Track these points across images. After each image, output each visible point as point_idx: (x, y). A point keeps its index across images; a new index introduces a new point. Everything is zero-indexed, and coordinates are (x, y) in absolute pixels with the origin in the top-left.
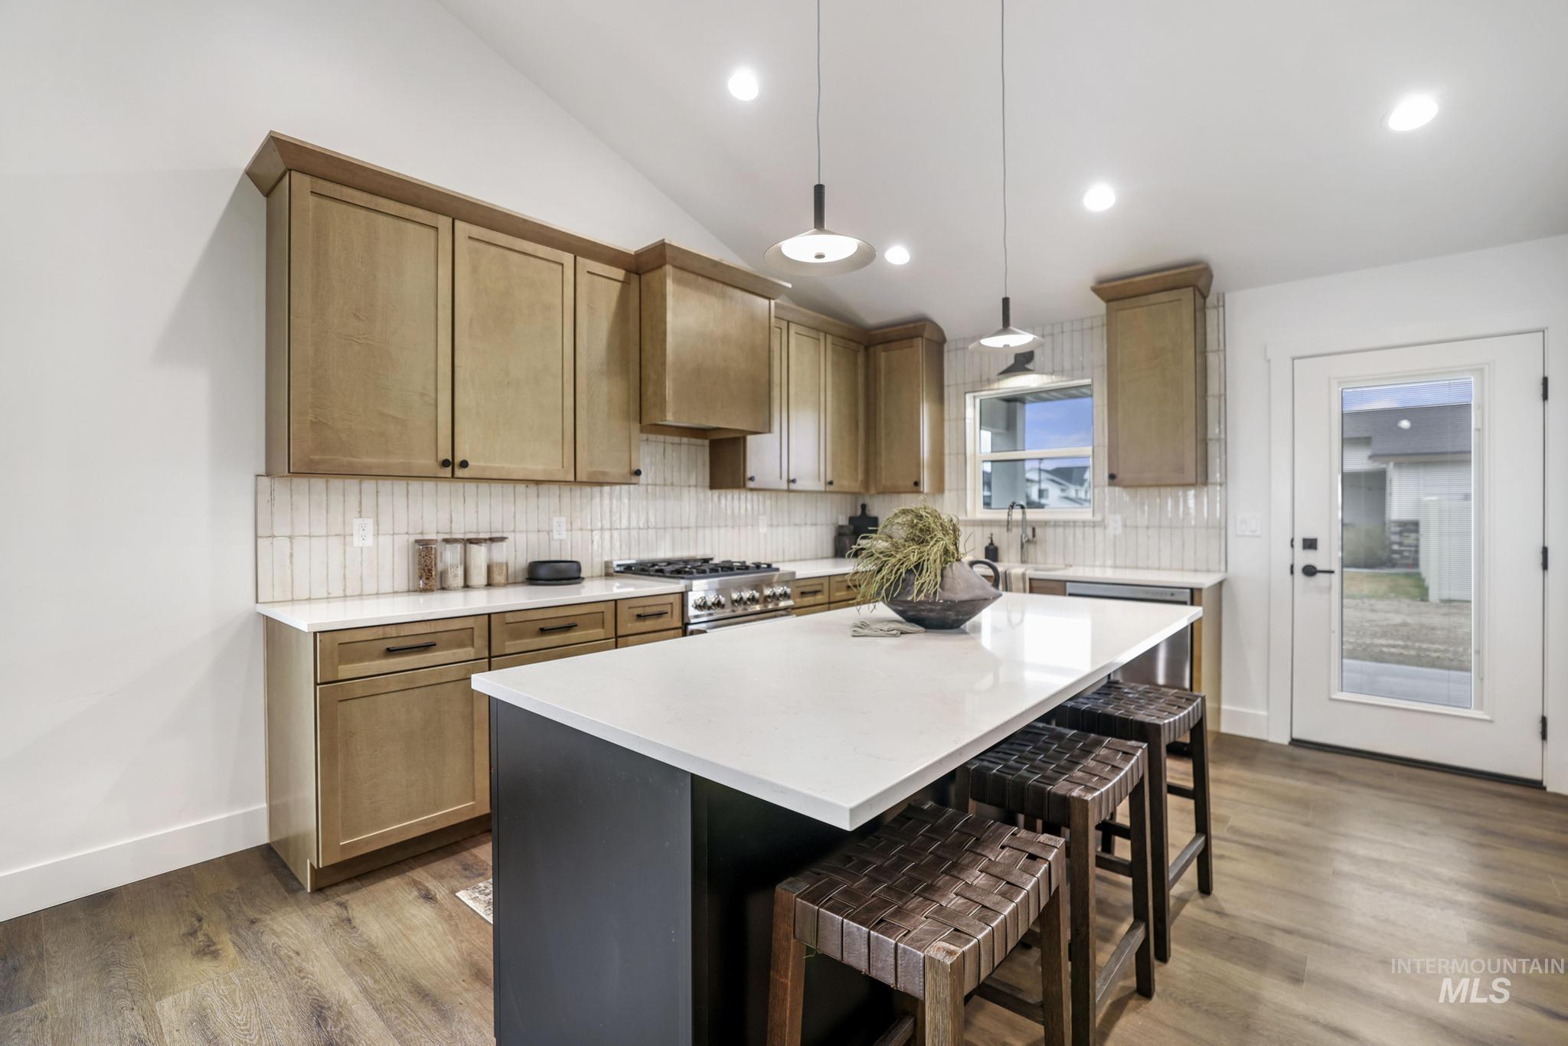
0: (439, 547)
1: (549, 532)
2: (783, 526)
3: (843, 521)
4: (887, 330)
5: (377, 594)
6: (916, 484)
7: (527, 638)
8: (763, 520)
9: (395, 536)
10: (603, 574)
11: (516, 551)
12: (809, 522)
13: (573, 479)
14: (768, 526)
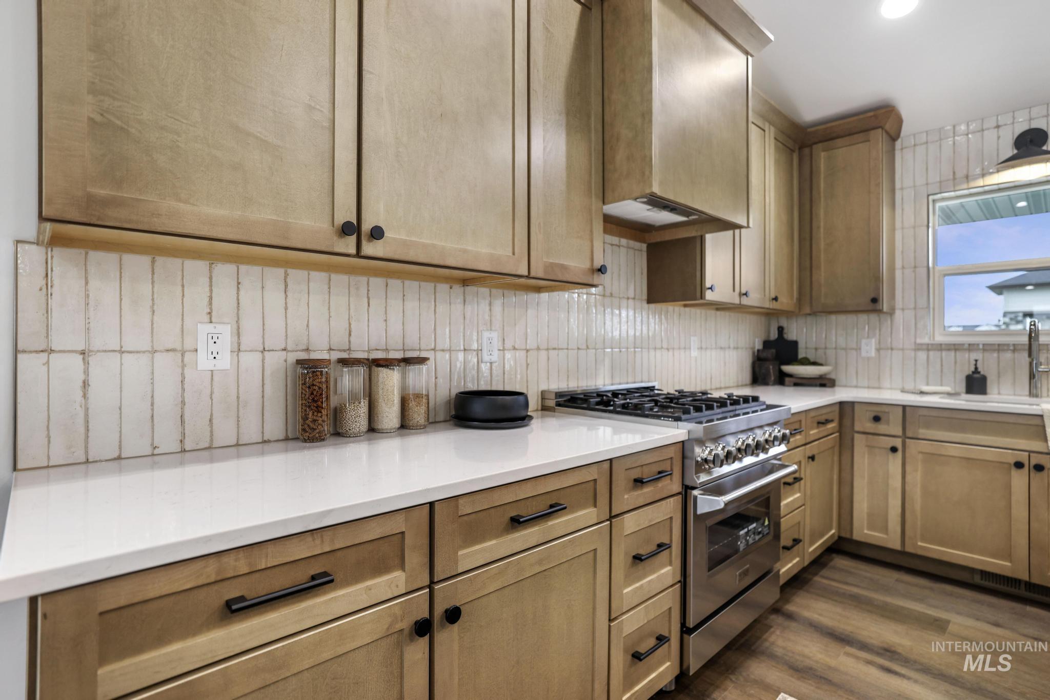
0: (333, 371)
1: (479, 351)
2: (711, 349)
3: (758, 346)
4: (833, 124)
5: (237, 445)
6: (875, 300)
7: (490, 540)
8: (694, 341)
9: (266, 353)
10: (540, 408)
11: (436, 378)
12: (732, 346)
13: (526, 273)
14: (698, 349)
